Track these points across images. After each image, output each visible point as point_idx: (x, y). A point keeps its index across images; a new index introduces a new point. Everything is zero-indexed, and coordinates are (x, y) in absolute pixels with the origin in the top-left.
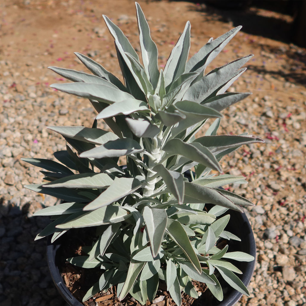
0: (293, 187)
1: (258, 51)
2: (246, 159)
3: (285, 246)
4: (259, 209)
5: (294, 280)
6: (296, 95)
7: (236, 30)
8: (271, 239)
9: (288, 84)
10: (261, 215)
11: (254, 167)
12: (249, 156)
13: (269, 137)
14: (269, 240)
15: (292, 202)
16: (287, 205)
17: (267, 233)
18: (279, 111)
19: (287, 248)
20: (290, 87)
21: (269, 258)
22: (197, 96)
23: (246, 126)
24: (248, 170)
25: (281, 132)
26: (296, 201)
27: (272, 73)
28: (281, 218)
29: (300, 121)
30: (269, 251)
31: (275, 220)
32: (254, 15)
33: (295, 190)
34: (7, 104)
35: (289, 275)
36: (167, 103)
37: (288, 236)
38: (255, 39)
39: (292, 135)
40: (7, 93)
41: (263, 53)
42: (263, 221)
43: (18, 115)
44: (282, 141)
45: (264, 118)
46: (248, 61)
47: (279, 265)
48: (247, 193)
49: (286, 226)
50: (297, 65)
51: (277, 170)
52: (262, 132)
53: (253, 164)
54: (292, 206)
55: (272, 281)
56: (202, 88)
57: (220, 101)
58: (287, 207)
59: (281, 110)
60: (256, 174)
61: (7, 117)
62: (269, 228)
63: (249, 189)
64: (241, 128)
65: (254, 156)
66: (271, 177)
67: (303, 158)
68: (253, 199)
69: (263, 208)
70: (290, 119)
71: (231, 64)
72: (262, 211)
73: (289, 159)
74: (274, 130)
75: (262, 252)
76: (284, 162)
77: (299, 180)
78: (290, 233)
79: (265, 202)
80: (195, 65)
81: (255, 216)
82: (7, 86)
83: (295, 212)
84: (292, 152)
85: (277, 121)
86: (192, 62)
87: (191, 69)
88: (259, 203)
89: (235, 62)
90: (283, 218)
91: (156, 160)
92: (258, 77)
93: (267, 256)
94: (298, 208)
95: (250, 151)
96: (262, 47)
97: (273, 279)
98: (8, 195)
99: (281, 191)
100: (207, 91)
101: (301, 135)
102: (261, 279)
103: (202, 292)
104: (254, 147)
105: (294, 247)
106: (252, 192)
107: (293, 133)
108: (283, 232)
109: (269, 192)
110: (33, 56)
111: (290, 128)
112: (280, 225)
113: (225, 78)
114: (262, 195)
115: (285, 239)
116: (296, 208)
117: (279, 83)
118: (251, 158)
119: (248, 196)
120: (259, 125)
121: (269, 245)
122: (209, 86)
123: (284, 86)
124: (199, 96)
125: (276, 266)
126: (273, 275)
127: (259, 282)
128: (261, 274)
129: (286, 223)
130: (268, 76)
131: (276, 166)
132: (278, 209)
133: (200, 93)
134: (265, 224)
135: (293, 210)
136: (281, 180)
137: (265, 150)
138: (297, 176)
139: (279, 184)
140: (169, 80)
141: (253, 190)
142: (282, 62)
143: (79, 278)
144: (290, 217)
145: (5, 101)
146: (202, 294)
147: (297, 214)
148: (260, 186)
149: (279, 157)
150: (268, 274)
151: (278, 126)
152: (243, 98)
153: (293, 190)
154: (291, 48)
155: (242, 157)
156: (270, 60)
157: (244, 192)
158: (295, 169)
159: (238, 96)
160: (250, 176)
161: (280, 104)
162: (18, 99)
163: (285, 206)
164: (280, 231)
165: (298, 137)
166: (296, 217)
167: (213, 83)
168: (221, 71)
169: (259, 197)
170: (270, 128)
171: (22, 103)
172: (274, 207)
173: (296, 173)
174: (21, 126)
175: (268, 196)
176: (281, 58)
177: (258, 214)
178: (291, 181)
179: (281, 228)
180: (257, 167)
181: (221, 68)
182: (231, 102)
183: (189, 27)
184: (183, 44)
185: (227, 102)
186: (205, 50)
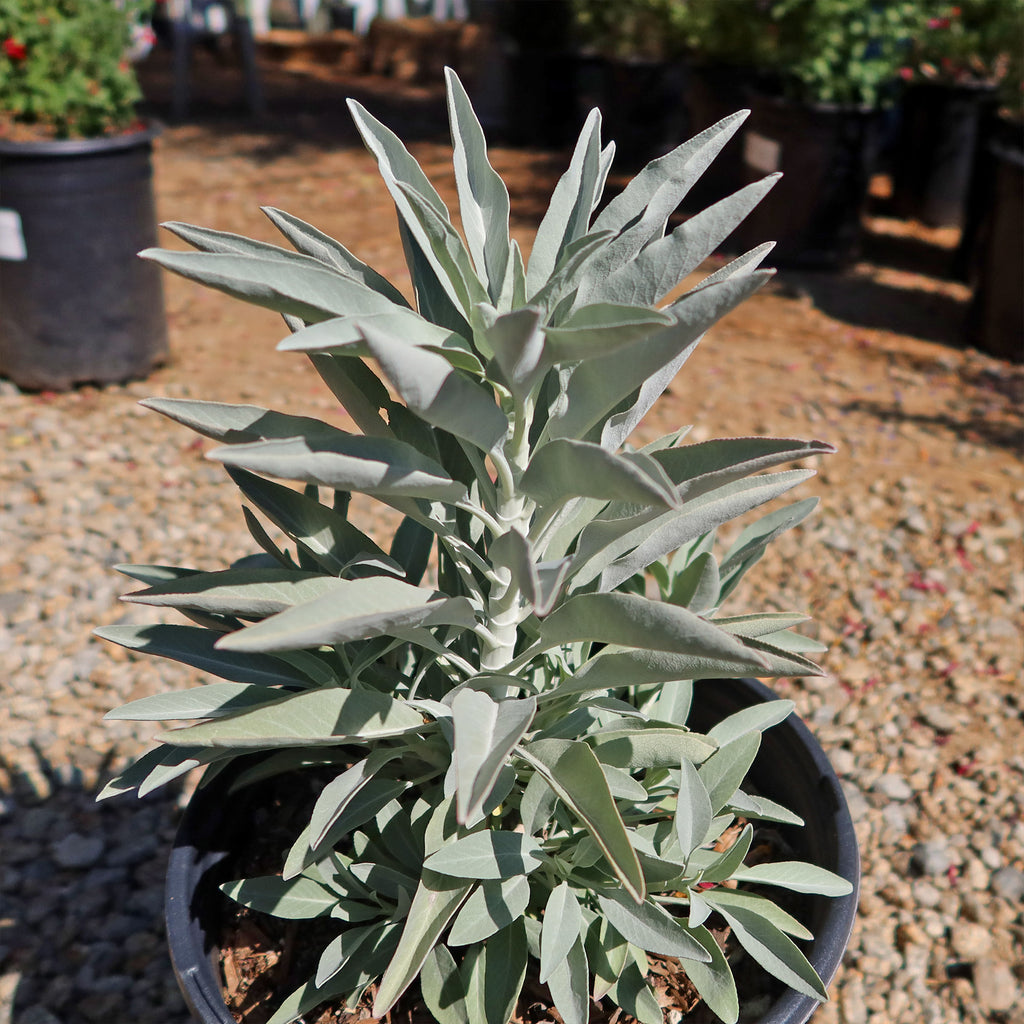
0: (995, 721)
1: (879, 367)
2: (853, 643)
3: (980, 900)
4: (895, 786)
5: (1015, 1006)
6: (989, 477)
8: (932, 875)
9: (965, 449)
10: (902, 802)
11: (876, 665)
12: (860, 634)
13: (918, 583)
14: (927, 878)
15: (995, 764)
16: (979, 773)
17: (920, 855)
18: (943, 518)
19: (987, 906)
20: (972, 455)
21: (928, 935)
23: (851, 554)
24: (857, 673)
25: (951, 572)
26: (1006, 763)
27: (920, 420)
28: (962, 811)
29: (1005, 543)
30: (928, 914)
31: (943, 820)
32: (868, 284)
33: (1001, 732)
34: (170, 493)
35: (995, 990)
37: (987, 866)
38: (873, 337)
39: (983, 581)
40: (173, 465)
41: (895, 372)
42: (907, 821)
43: (198, 520)
44: (955, 596)
45: (901, 533)
47: (964, 960)
48: (857, 737)
49: (978, 835)
50: (986, 401)
51: (944, 674)
52: (898, 570)
53: (874, 658)
54: (994, 776)
55: (943, 1013)
56: (634, 287)
57: (682, 308)
58: (980, 778)
59: (949, 513)
60: (881, 686)
61: (165, 523)
62: (924, 841)
63: (864, 726)
64: (838, 560)
65: (876, 633)
66: (928, 692)
67: (1018, 641)
68: (875, 756)
69: (907, 782)
70: (975, 535)
72: (904, 792)
73: (979, 644)
74: (933, 566)
75: (906, 917)
76: (963, 653)
77: (1011, 701)
78: (994, 858)
79: (911, 765)
81: (883, 806)
82: (177, 447)
83: (1004, 793)
84: (986, 624)
85: (938, 541)
88: (894, 766)
90: (968, 813)
92: (881, 430)
93: (924, 930)
94: (1014, 782)
95: (865, 621)
96: (891, 358)
97: (946, 1005)
98: (131, 740)
99: (957, 734)
101: (1009, 578)
102: (908, 1004)
103: (683, 1012)
104: (875, 612)
105: (1009, 903)
106: (871, 735)
107: (987, 575)
108: (969, 854)
109: (923, 737)
110: (261, 375)
111: (978, 560)
112: (961, 832)
113: (703, 254)
114: (900, 743)
115: (979, 876)
116: (1007, 782)
117: (940, 444)
118: (867, 639)
119: (859, 746)
120: (889, 553)
121: (927, 893)
122: (656, 282)
123: (955, 454)
125: (952, 962)
126: (946, 992)
127: (901, 1013)
128: (906, 988)
129: (979, 826)
130: (908, 428)
131: (940, 664)
132: (951, 787)
134: (912, 831)
135: (998, 788)
136: (957, 703)
137: (906, 619)
138: (1005, 691)
139: (951, 713)
141: (875, 730)
142: (949, 393)
143: (275, 963)
144: (990, 808)
145: (166, 485)
146: (683, 1017)
147: (1011, 799)
148: (896, 720)
149: (950, 639)
150: (930, 987)
151: (943, 555)
153: (993, 730)
154: (969, 360)
155: (840, 638)
156: (912, 391)
157: (847, 735)
158: (996, 672)
160: (865, 690)
161: (947, 499)
162: (203, 478)
163: (973, 777)
164: (960, 851)
165: (1000, 585)
166: (1009, 809)
168: (688, 227)
169: (892, 750)
170: (919, 559)
171: (212, 491)
172: (940, 781)
173: (1001, 682)
174: (201, 550)
175: (920, 748)
176: (945, 385)
177: (892, 800)
178: (988, 704)
179: (963, 842)
180: (884, 664)
182: (714, 307)
183: (597, 122)
184: (579, 173)
185: (701, 306)
186: (645, 186)
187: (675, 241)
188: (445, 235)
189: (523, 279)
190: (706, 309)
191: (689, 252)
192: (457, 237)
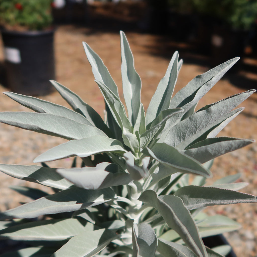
7: (233, 61)
22: (182, 137)
36: (147, 143)
46: (247, 97)
56: (188, 128)
57: (210, 148)
71: (226, 101)
80: (183, 100)
86: (179, 97)
87: (177, 105)
89: (230, 99)
91: (136, 206)
100: (195, 133)
113: (218, 118)
122: (197, 127)
124: (185, 138)
133: (186, 134)
140: (152, 116)
152: (241, 145)
159: (235, 143)
167: (202, 122)
168: (213, 108)
181: (212, 105)
182: (225, 150)
183: (177, 57)
184: (169, 76)
185: (219, 149)
186: (194, 84)
187: (207, 113)
188: (114, 102)
189: (144, 118)
190: (221, 150)
191: (212, 117)
192: (119, 101)
